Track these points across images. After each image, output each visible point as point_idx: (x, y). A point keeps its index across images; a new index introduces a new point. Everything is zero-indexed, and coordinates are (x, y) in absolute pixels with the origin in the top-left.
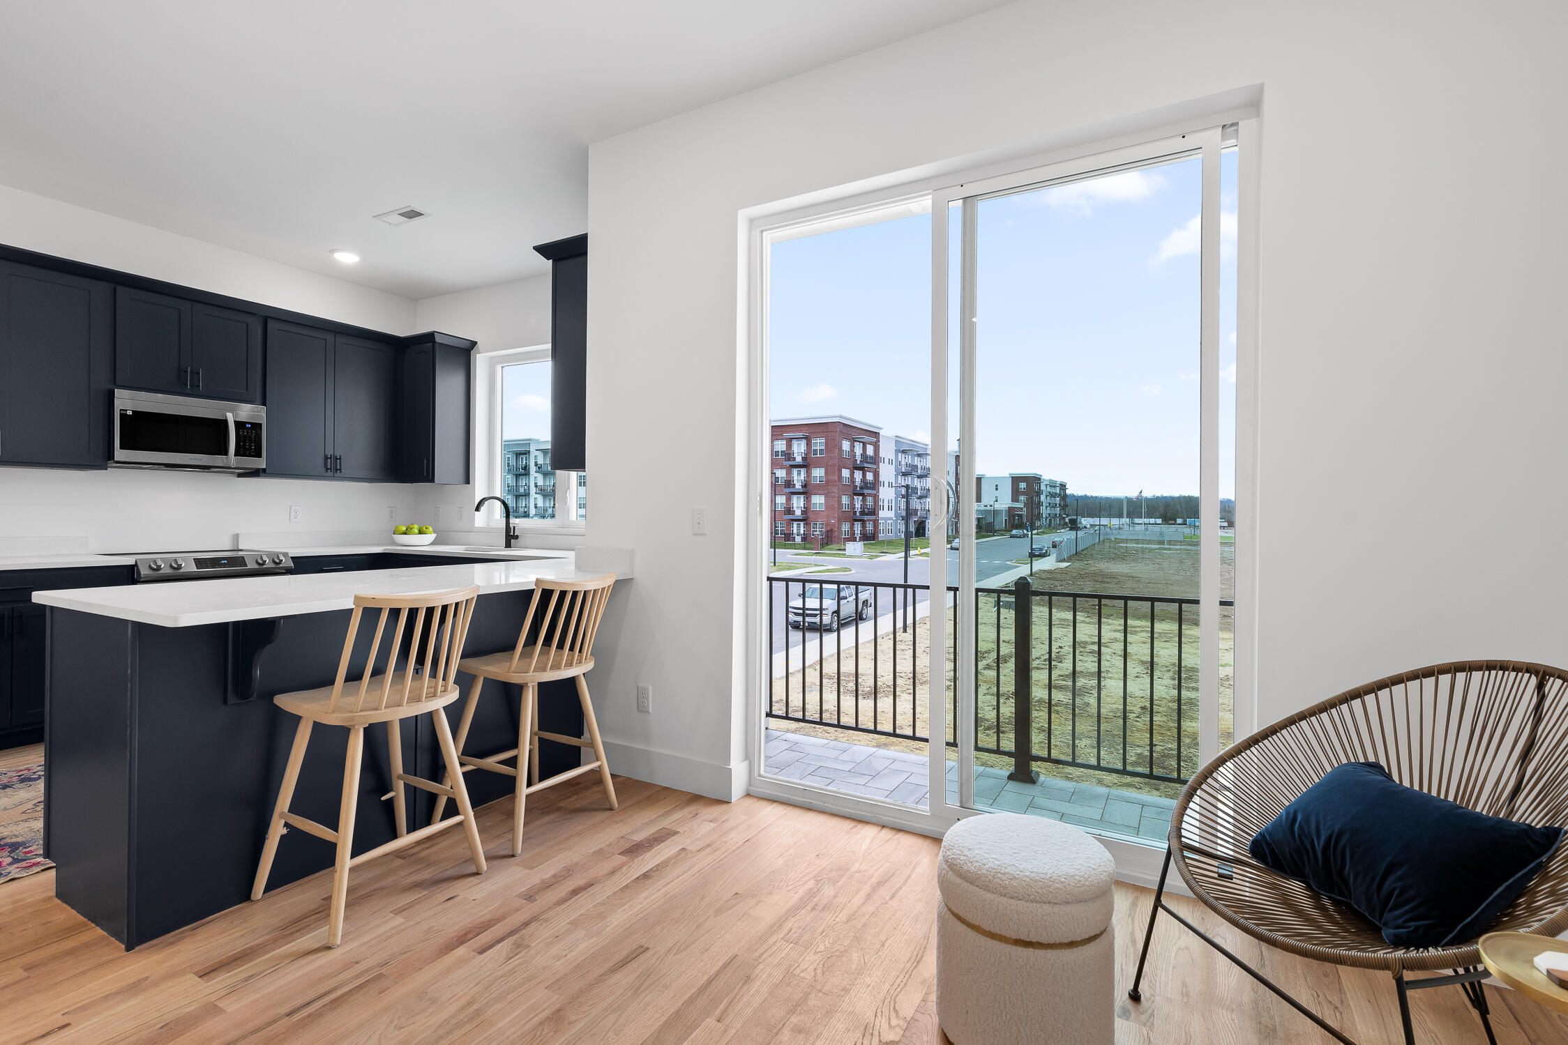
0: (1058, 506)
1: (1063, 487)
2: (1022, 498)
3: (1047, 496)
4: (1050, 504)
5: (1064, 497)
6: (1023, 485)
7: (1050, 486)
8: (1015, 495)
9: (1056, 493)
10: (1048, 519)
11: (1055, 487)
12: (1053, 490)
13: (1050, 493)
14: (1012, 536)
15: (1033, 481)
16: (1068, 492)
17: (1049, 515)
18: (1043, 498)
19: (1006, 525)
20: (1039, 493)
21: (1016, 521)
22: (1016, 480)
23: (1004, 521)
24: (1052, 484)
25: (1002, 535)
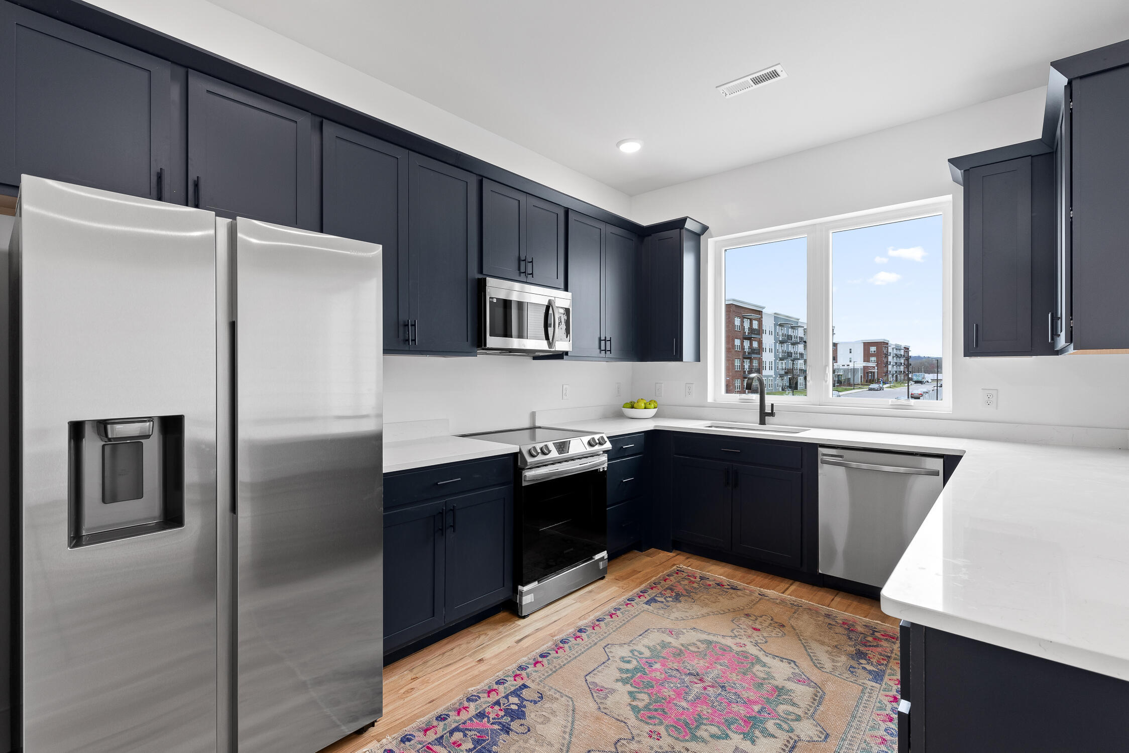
0: (903, 364)
1: (907, 349)
2: (873, 359)
3: (893, 357)
4: (896, 363)
5: (908, 359)
6: (873, 349)
7: (896, 349)
8: (867, 356)
9: (901, 355)
10: (895, 375)
11: (900, 350)
12: (898, 352)
13: (896, 354)
14: (871, 389)
15: (882, 346)
16: (910, 354)
17: (896, 372)
18: (890, 358)
19: (861, 381)
20: (887, 355)
21: (870, 378)
22: (867, 345)
23: (860, 378)
24: (898, 348)
25: (860, 388)
